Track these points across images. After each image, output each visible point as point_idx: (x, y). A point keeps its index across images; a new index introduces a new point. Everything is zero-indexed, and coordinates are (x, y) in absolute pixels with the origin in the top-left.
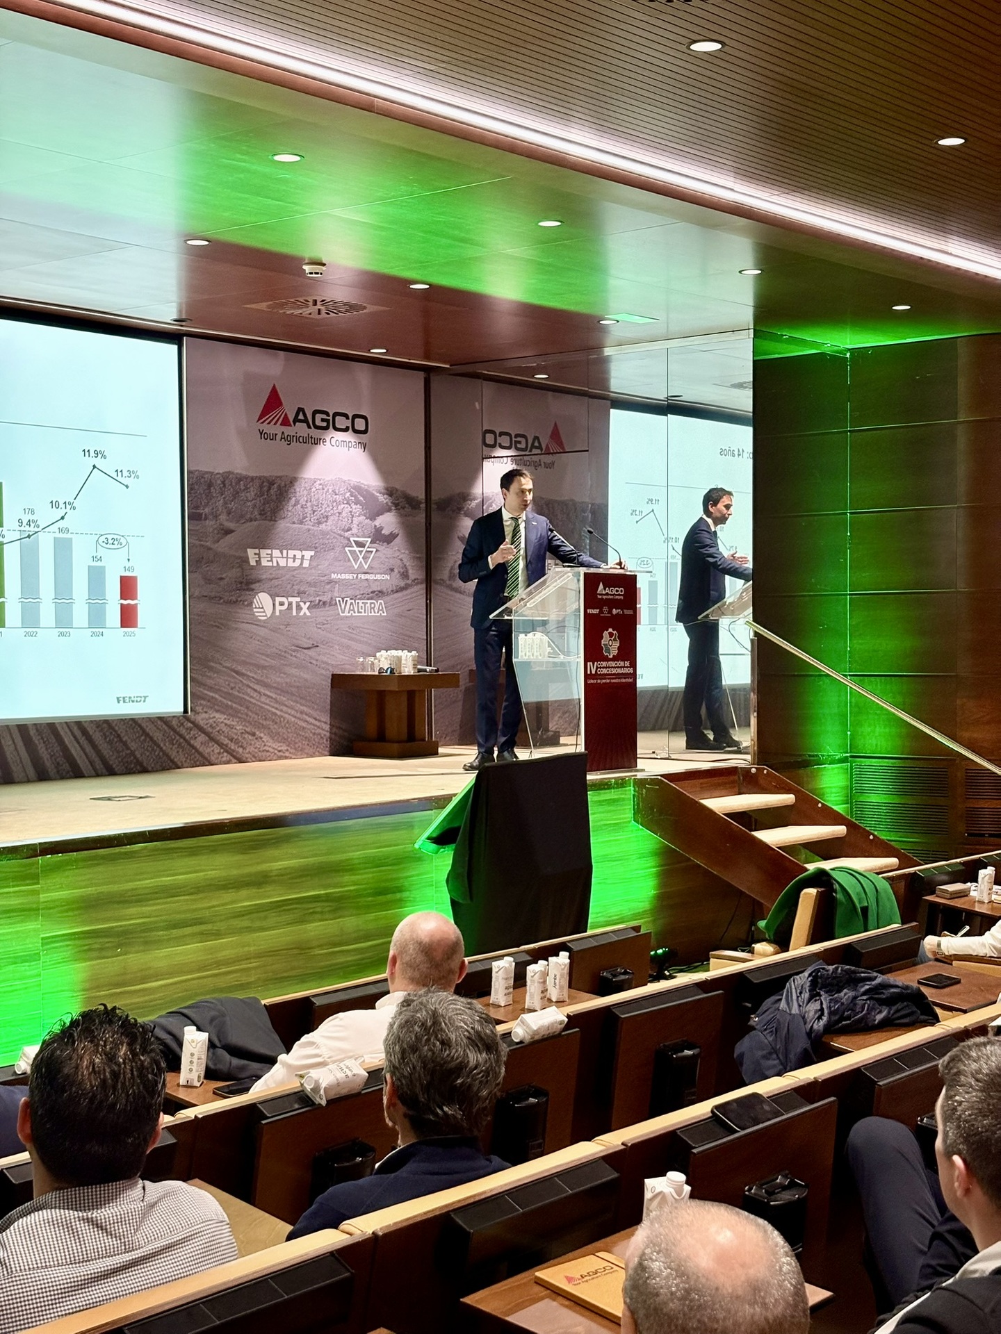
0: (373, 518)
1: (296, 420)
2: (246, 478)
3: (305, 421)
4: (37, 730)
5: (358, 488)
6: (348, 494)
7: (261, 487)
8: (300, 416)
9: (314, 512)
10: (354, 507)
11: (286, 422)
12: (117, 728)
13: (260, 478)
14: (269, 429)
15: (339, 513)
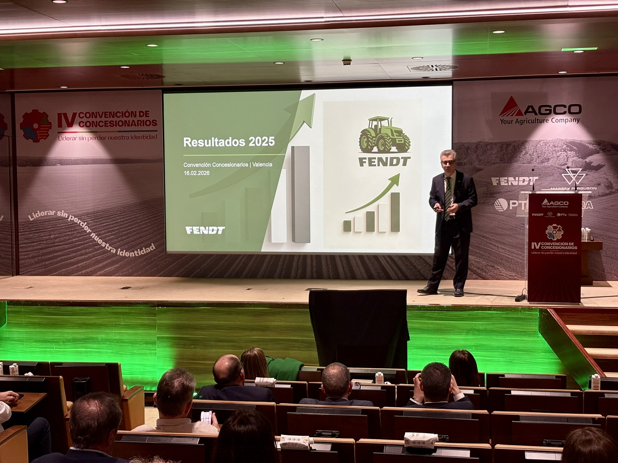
0: (584, 157)
1: (527, 112)
2: (492, 144)
3: (534, 111)
4: (368, 258)
5: (573, 143)
6: (565, 146)
7: (502, 147)
8: (530, 109)
9: (539, 157)
10: (569, 153)
11: (519, 113)
12: (410, 259)
13: (500, 143)
14: (509, 118)
15: (558, 157)
